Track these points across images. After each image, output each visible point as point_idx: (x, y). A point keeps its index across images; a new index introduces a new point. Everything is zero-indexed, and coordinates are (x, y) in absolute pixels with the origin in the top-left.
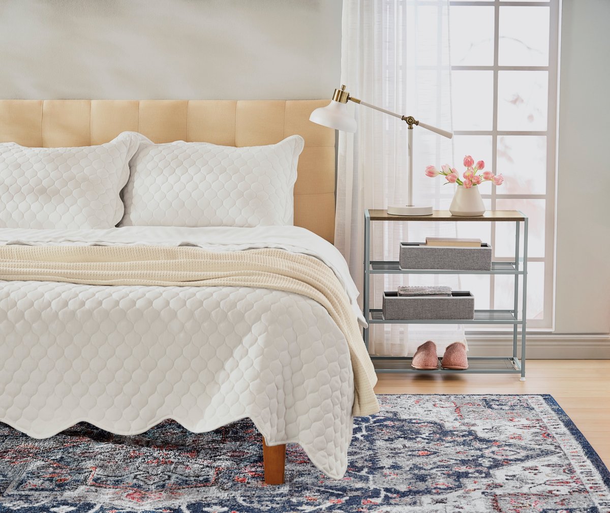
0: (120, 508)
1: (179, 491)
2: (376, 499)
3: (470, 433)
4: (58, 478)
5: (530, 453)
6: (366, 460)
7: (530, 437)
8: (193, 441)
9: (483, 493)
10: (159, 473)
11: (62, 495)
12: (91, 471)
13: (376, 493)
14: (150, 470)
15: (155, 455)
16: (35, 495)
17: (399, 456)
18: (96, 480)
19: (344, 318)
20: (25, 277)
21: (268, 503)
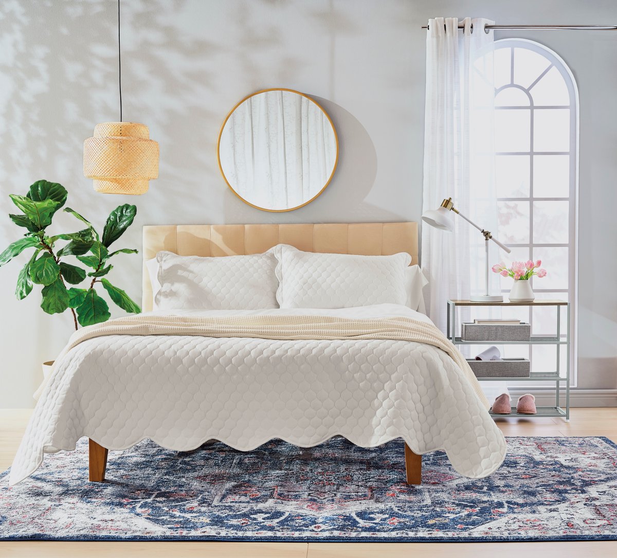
0: (304, 515)
1: (346, 503)
2: (501, 509)
3: (556, 463)
4: (250, 494)
5: (609, 476)
6: (483, 481)
7: (604, 466)
8: (346, 469)
9: (585, 504)
10: (327, 491)
11: (256, 506)
12: (274, 489)
13: (500, 505)
14: (319, 489)
15: (320, 478)
16: (236, 506)
17: (507, 479)
18: (280, 495)
19: (461, 366)
20: (229, 335)
21: (419, 512)
